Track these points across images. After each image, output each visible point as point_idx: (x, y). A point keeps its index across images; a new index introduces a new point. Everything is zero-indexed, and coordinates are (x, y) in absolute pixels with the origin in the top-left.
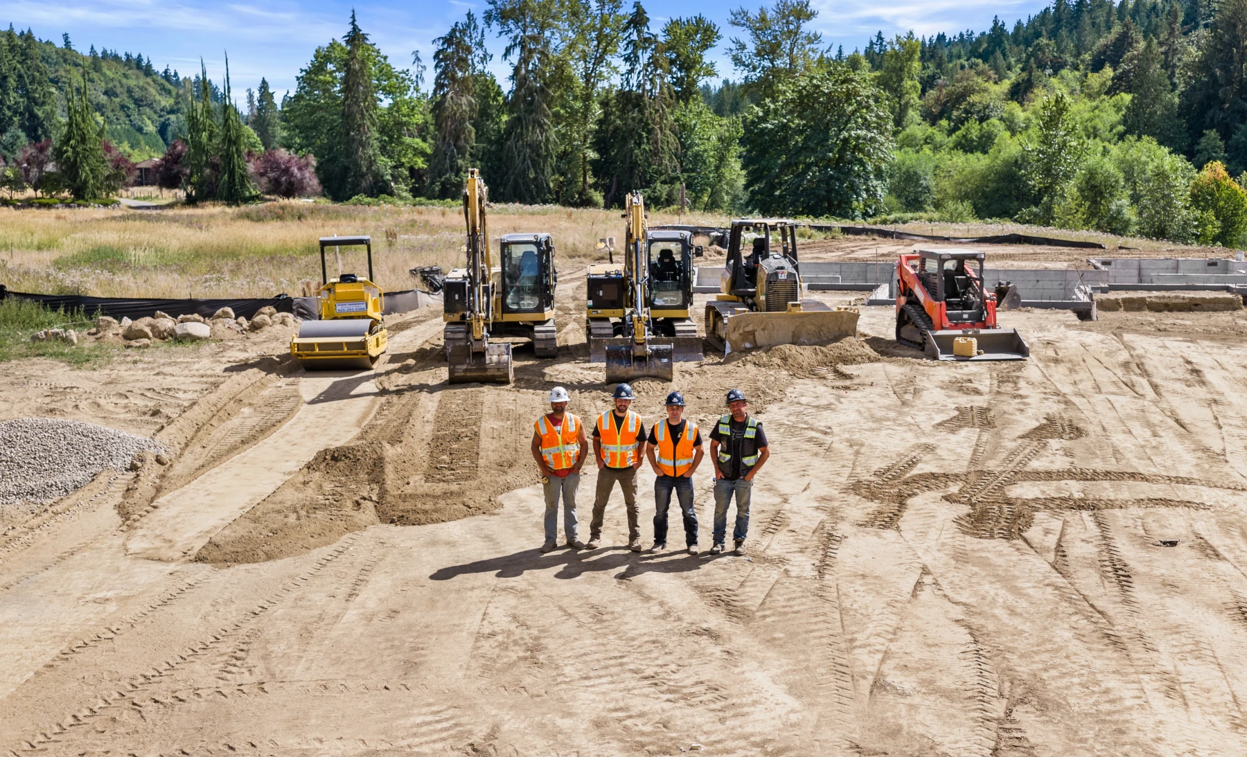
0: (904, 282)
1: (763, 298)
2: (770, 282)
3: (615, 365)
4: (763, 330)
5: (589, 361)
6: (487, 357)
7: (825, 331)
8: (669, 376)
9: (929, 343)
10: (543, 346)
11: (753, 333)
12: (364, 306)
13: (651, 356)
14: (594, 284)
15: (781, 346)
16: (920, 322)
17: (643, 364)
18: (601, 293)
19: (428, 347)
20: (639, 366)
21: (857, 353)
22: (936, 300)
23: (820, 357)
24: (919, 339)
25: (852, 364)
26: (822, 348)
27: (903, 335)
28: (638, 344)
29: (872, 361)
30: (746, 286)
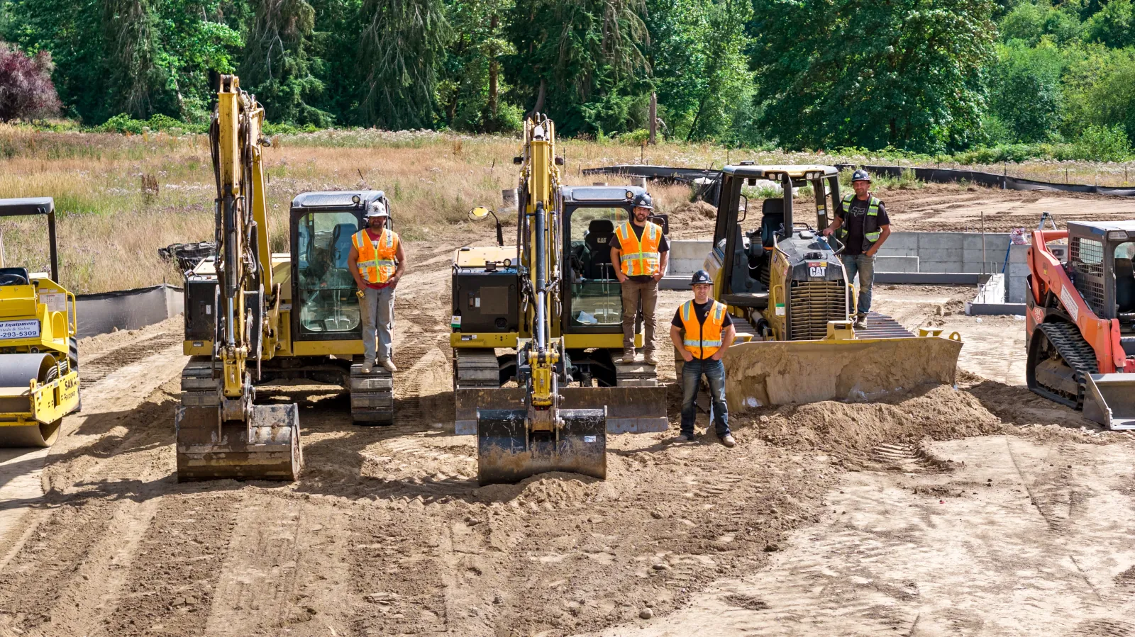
0: (1041, 281)
1: (780, 311)
2: (795, 283)
3: (495, 449)
4: (782, 373)
5: (452, 433)
6: (251, 431)
7: (898, 375)
8: (599, 470)
9: (1091, 397)
10: (366, 403)
11: (762, 379)
12: (35, 328)
13: (564, 431)
14: (464, 285)
15: (815, 405)
16: (1072, 356)
17: (549, 446)
18: (478, 303)
19: (159, 399)
20: (542, 449)
21: (959, 416)
22: (1102, 315)
23: (889, 424)
24: (1071, 388)
25: (948, 438)
26: (894, 408)
27: (1040, 379)
28: (539, 408)
29: (986, 433)
30: (750, 288)
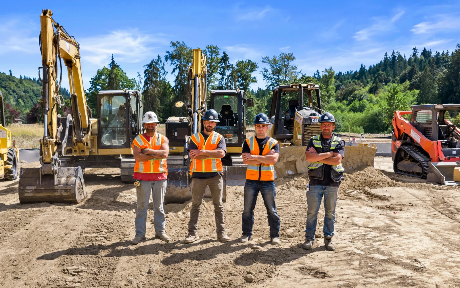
0: (399, 130)
1: (299, 137)
2: (306, 125)
4: (302, 160)
6: (56, 179)
7: (351, 162)
9: (433, 173)
10: (127, 174)
11: (294, 163)
14: (170, 127)
16: (417, 156)
18: (176, 134)
21: (378, 179)
22: (432, 139)
23: (349, 182)
24: (419, 170)
26: (351, 175)
27: (400, 168)
30: (284, 132)
